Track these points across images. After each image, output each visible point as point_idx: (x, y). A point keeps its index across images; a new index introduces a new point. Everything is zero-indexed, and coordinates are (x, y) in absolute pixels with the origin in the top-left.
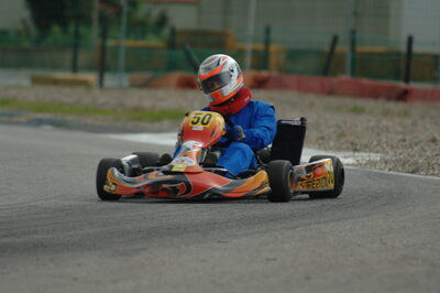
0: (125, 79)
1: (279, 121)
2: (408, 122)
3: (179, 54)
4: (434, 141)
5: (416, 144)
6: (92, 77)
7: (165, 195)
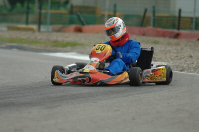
0: (50, 28)
1: (141, 49)
2: (179, 48)
3: (75, 16)
4: (191, 57)
5: (183, 58)
6: (35, 27)
7: (79, 83)
